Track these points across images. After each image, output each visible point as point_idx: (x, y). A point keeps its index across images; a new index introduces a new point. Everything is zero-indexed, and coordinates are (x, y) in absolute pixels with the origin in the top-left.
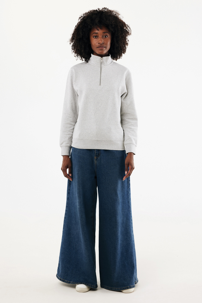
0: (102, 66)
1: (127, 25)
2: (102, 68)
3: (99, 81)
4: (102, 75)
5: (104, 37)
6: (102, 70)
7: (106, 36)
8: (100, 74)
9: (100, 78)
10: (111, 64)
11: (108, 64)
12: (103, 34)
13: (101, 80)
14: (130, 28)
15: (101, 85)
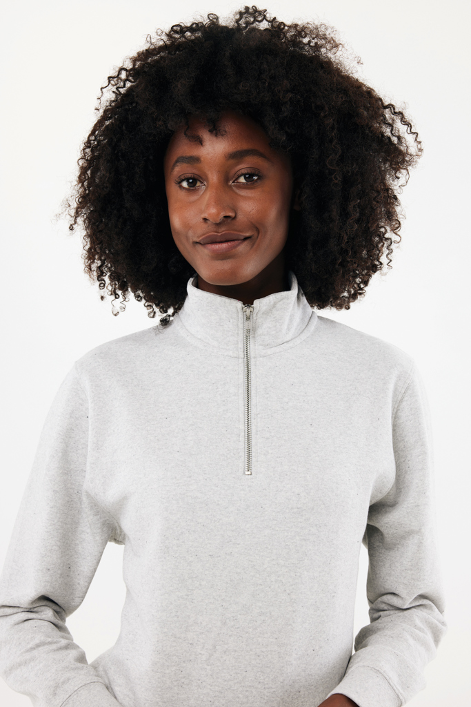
0: (255, 348)
1: (391, 106)
2: (252, 362)
3: (242, 445)
4: (253, 411)
5: (242, 180)
6: (253, 376)
7: (251, 175)
8: (242, 402)
9: (243, 427)
10: (303, 336)
11: (288, 337)
12: (232, 162)
13: (253, 442)
14: (409, 125)
15: (253, 470)
